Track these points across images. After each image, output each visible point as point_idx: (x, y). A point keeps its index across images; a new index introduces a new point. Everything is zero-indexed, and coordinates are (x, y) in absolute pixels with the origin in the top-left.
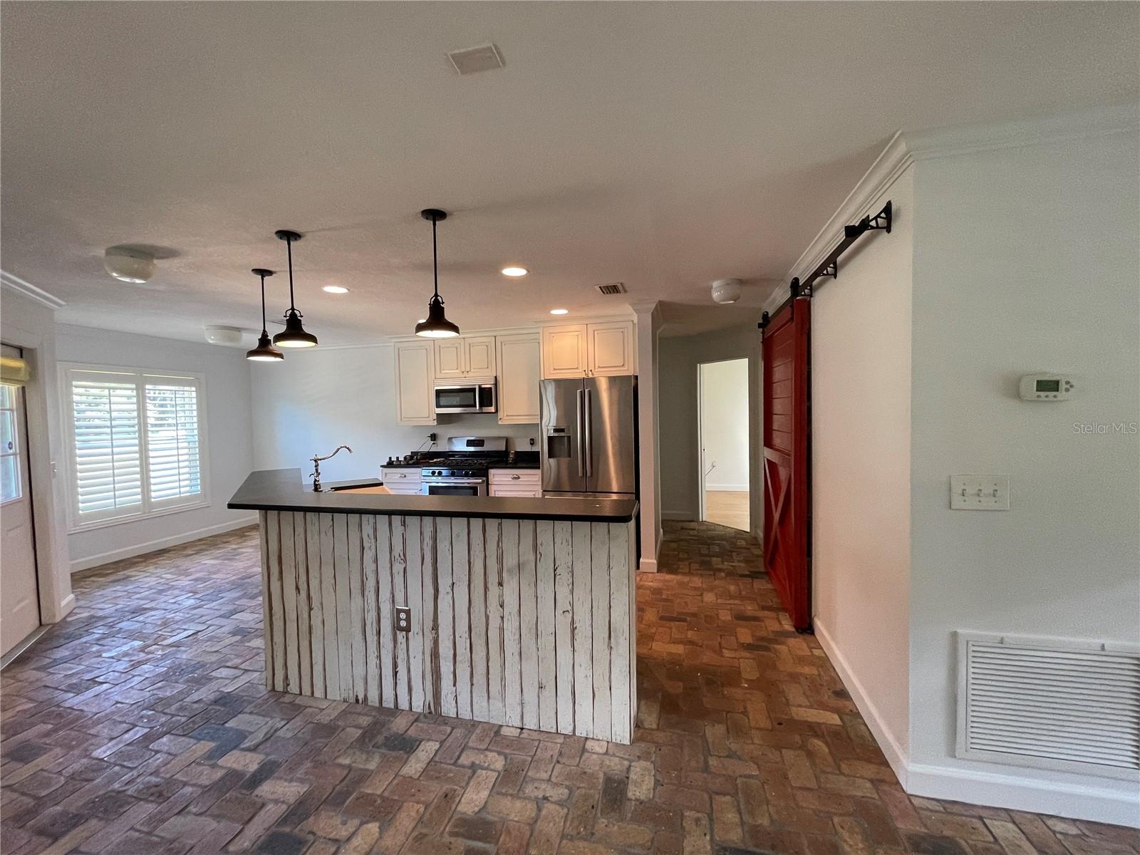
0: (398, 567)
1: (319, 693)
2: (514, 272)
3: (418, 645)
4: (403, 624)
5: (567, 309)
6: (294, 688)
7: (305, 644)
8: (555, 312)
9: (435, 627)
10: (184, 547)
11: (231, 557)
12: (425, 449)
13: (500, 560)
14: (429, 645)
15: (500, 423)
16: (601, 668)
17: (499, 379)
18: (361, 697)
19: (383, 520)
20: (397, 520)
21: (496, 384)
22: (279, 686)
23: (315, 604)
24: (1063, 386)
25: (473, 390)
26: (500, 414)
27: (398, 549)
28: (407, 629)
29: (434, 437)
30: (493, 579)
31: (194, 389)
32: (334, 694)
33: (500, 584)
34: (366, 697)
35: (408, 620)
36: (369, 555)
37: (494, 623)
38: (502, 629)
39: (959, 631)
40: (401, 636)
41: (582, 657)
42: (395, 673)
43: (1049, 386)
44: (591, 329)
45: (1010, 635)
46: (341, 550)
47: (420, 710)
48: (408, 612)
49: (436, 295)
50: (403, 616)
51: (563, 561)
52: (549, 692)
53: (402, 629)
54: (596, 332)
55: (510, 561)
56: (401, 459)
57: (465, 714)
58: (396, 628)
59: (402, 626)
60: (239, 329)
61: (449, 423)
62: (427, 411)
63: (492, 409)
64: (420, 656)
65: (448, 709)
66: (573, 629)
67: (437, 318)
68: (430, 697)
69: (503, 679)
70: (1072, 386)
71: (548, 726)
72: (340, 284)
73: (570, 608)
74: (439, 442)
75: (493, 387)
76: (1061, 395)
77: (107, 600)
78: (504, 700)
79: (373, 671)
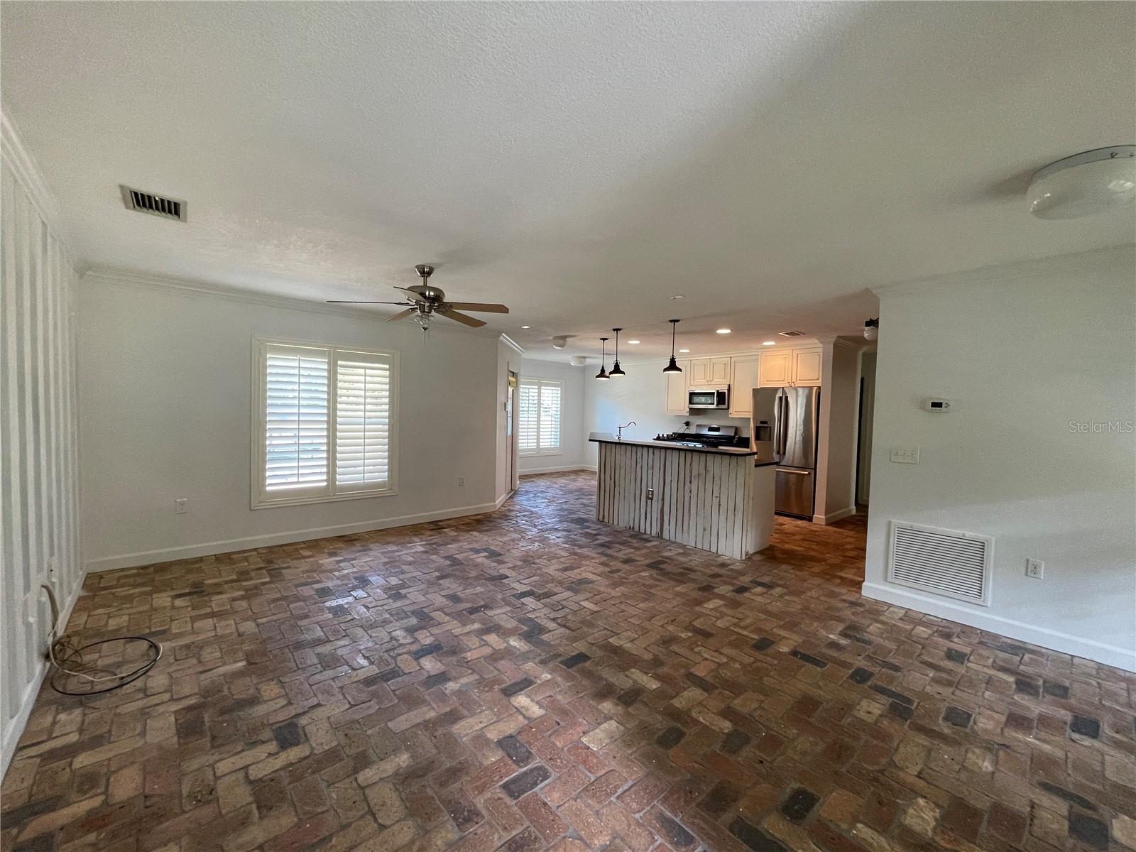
0: (650, 472)
1: (616, 523)
2: (724, 331)
3: (656, 506)
4: (650, 496)
5: (775, 341)
6: (606, 520)
7: (612, 501)
8: (766, 344)
9: (663, 499)
10: (551, 474)
11: (574, 480)
12: (681, 431)
13: (691, 472)
14: (660, 506)
15: (730, 416)
16: (730, 523)
17: (732, 386)
18: (632, 527)
19: (645, 450)
20: (651, 450)
21: (729, 390)
22: (601, 518)
23: (617, 483)
24: (944, 405)
25: (713, 393)
26: (731, 411)
27: (650, 463)
28: (652, 499)
29: (687, 424)
30: (688, 480)
31: (559, 389)
32: (621, 524)
33: (690, 482)
34: (633, 527)
35: (652, 495)
36: (639, 465)
37: (687, 499)
38: (690, 502)
39: (893, 521)
40: (649, 501)
41: (723, 518)
42: (646, 518)
43: (937, 405)
44: (796, 352)
45: (915, 524)
46: (628, 462)
47: (654, 535)
48: (652, 492)
49: (673, 356)
50: (650, 493)
51: (717, 471)
52: (708, 532)
53: (649, 499)
54: (799, 355)
55: (695, 472)
56: (665, 436)
57: (673, 539)
58: (648, 498)
59: (650, 498)
60: (585, 358)
61: (699, 415)
62: (683, 406)
63: (725, 407)
64: (656, 511)
65: (666, 536)
66: (720, 505)
67: (673, 366)
68: (659, 530)
69: (689, 524)
70: (949, 405)
71: (706, 547)
72: (637, 340)
73: (718, 495)
74: (691, 427)
75: (726, 391)
76: (943, 408)
77: (528, 486)
78: (689, 534)
79: (637, 515)
